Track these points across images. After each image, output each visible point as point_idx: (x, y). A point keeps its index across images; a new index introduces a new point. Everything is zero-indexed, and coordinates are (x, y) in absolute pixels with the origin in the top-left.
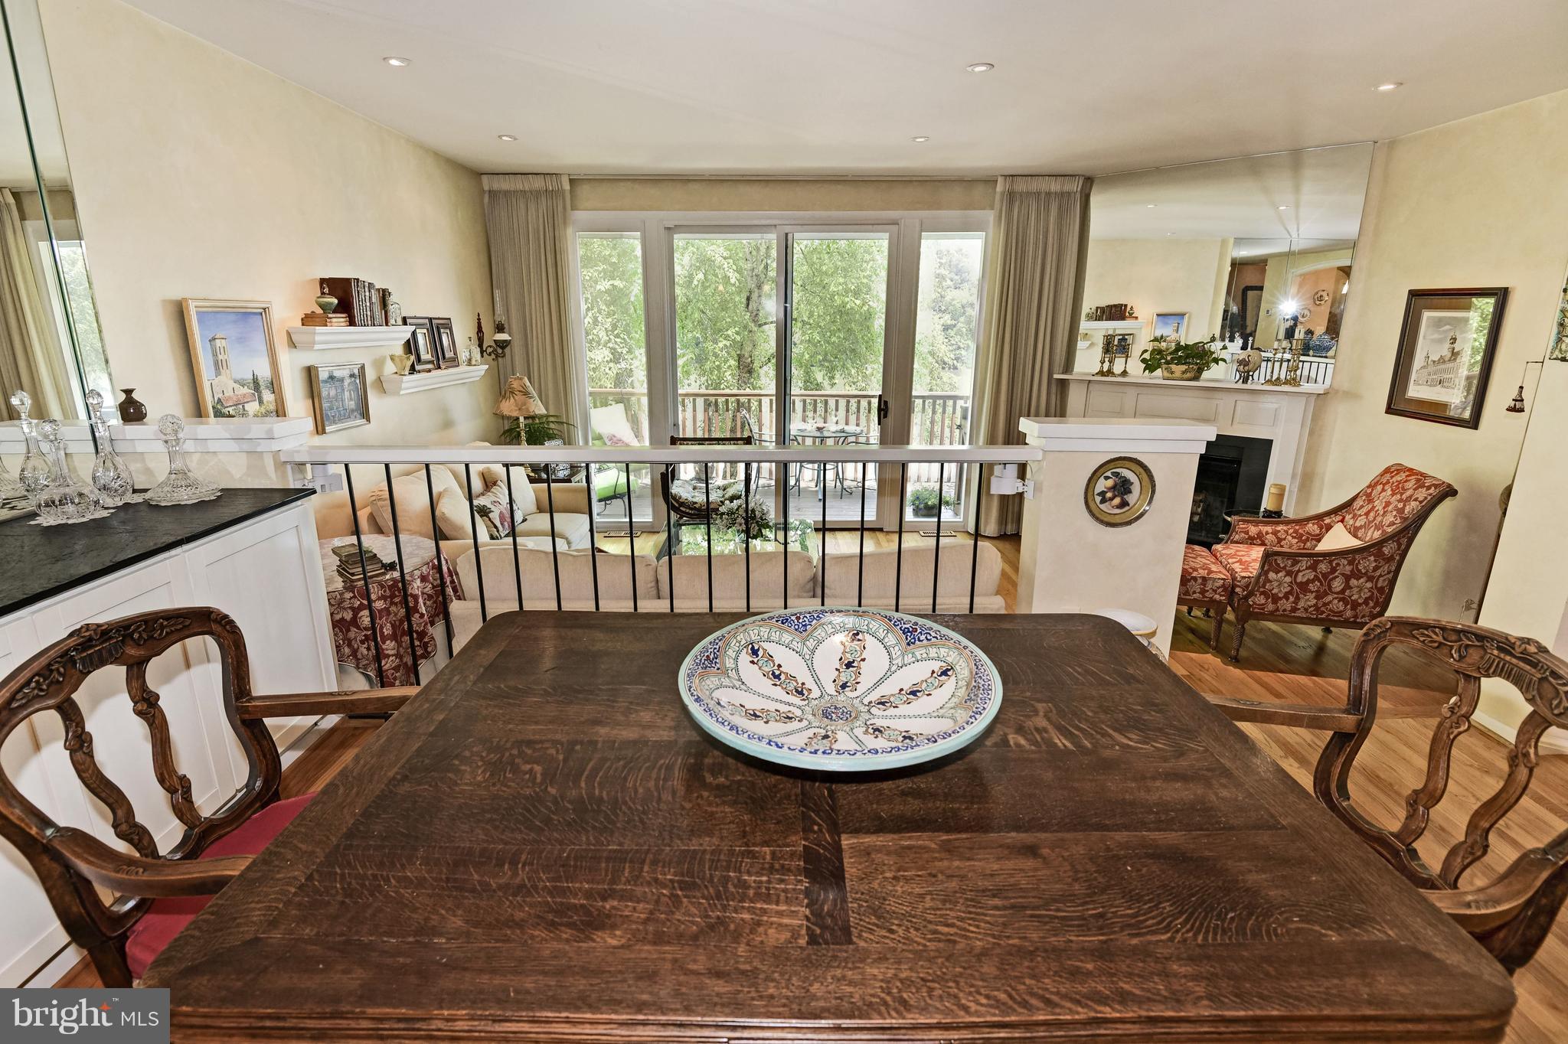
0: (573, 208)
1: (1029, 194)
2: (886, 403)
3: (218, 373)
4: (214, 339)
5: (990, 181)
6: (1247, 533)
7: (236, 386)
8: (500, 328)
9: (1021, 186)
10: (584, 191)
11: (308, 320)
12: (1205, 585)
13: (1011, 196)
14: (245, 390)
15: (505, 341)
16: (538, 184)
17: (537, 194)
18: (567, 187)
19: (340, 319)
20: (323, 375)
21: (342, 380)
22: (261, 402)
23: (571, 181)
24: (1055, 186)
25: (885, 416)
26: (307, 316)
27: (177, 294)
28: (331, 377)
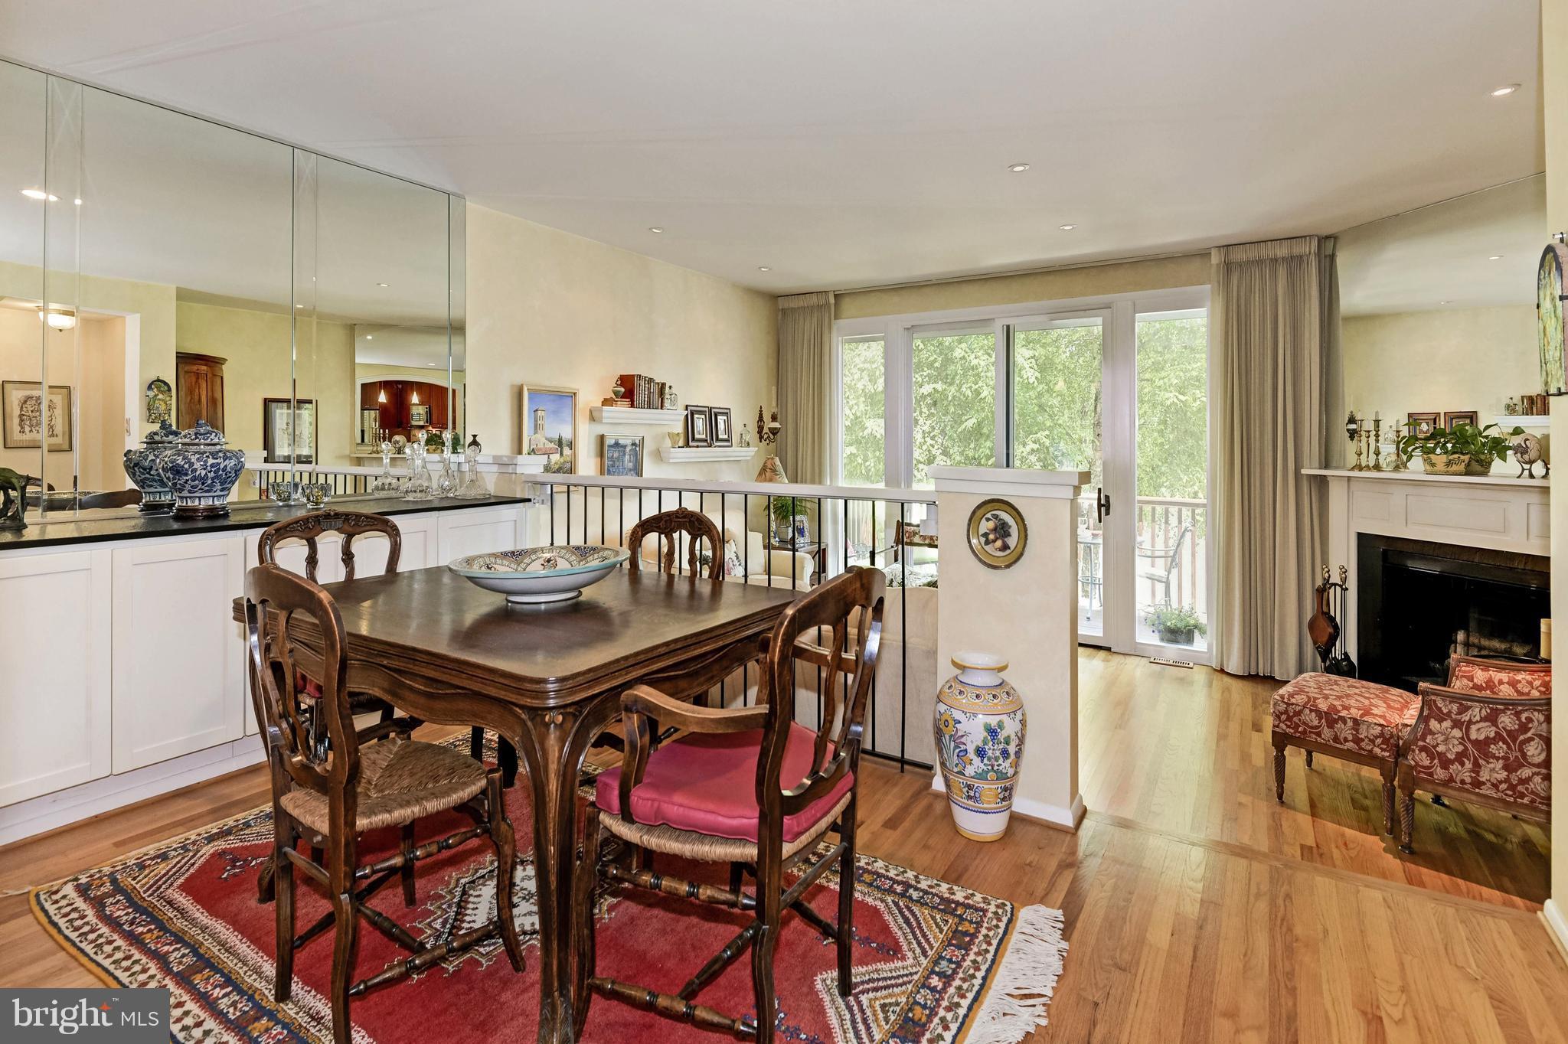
0: (836, 318)
1: (1250, 263)
2: (1107, 498)
3: (536, 432)
4: (537, 410)
5: (1205, 254)
6: (1471, 679)
7: (547, 442)
8: (774, 418)
9: (1238, 255)
10: (847, 305)
11: (607, 402)
12: (1357, 731)
13: (1228, 267)
14: (552, 445)
15: (776, 428)
16: (813, 300)
17: (811, 308)
18: (832, 300)
19: (627, 402)
20: (609, 441)
21: (625, 447)
22: (561, 454)
23: (836, 296)
24: (1281, 251)
25: (1107, 513)
26: (606, 400)
27: (518, 381)
28: (617, 444)
